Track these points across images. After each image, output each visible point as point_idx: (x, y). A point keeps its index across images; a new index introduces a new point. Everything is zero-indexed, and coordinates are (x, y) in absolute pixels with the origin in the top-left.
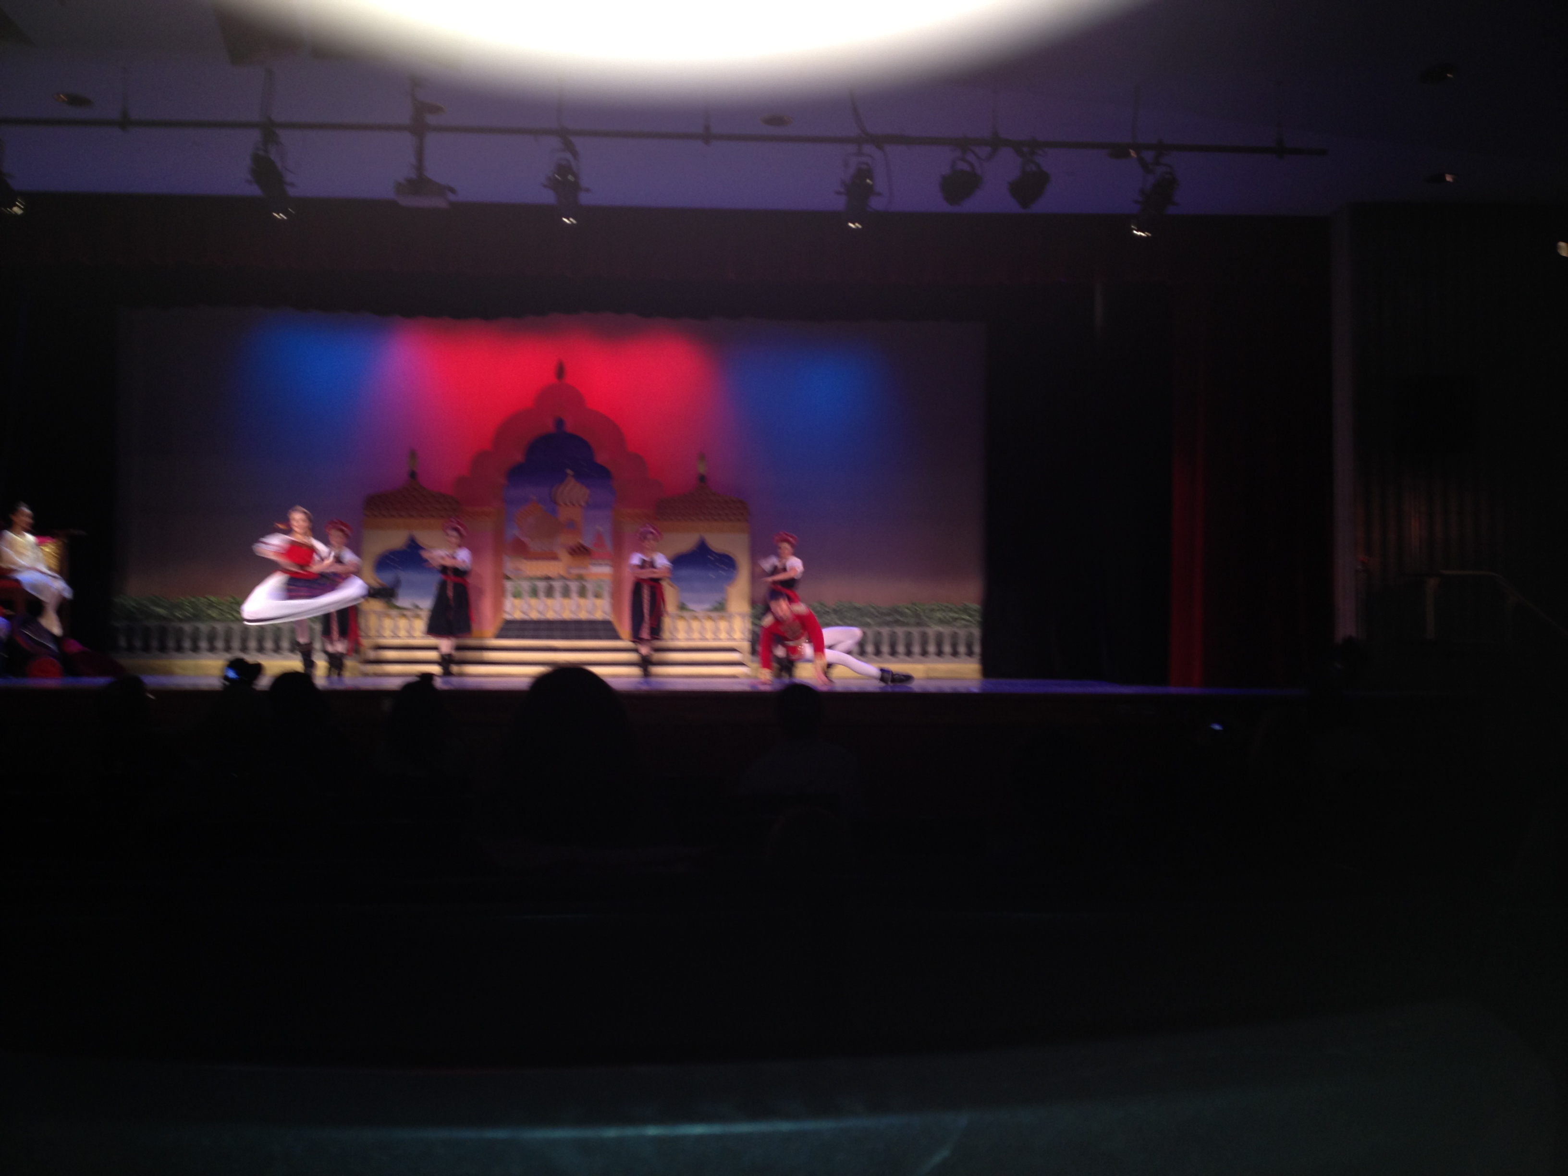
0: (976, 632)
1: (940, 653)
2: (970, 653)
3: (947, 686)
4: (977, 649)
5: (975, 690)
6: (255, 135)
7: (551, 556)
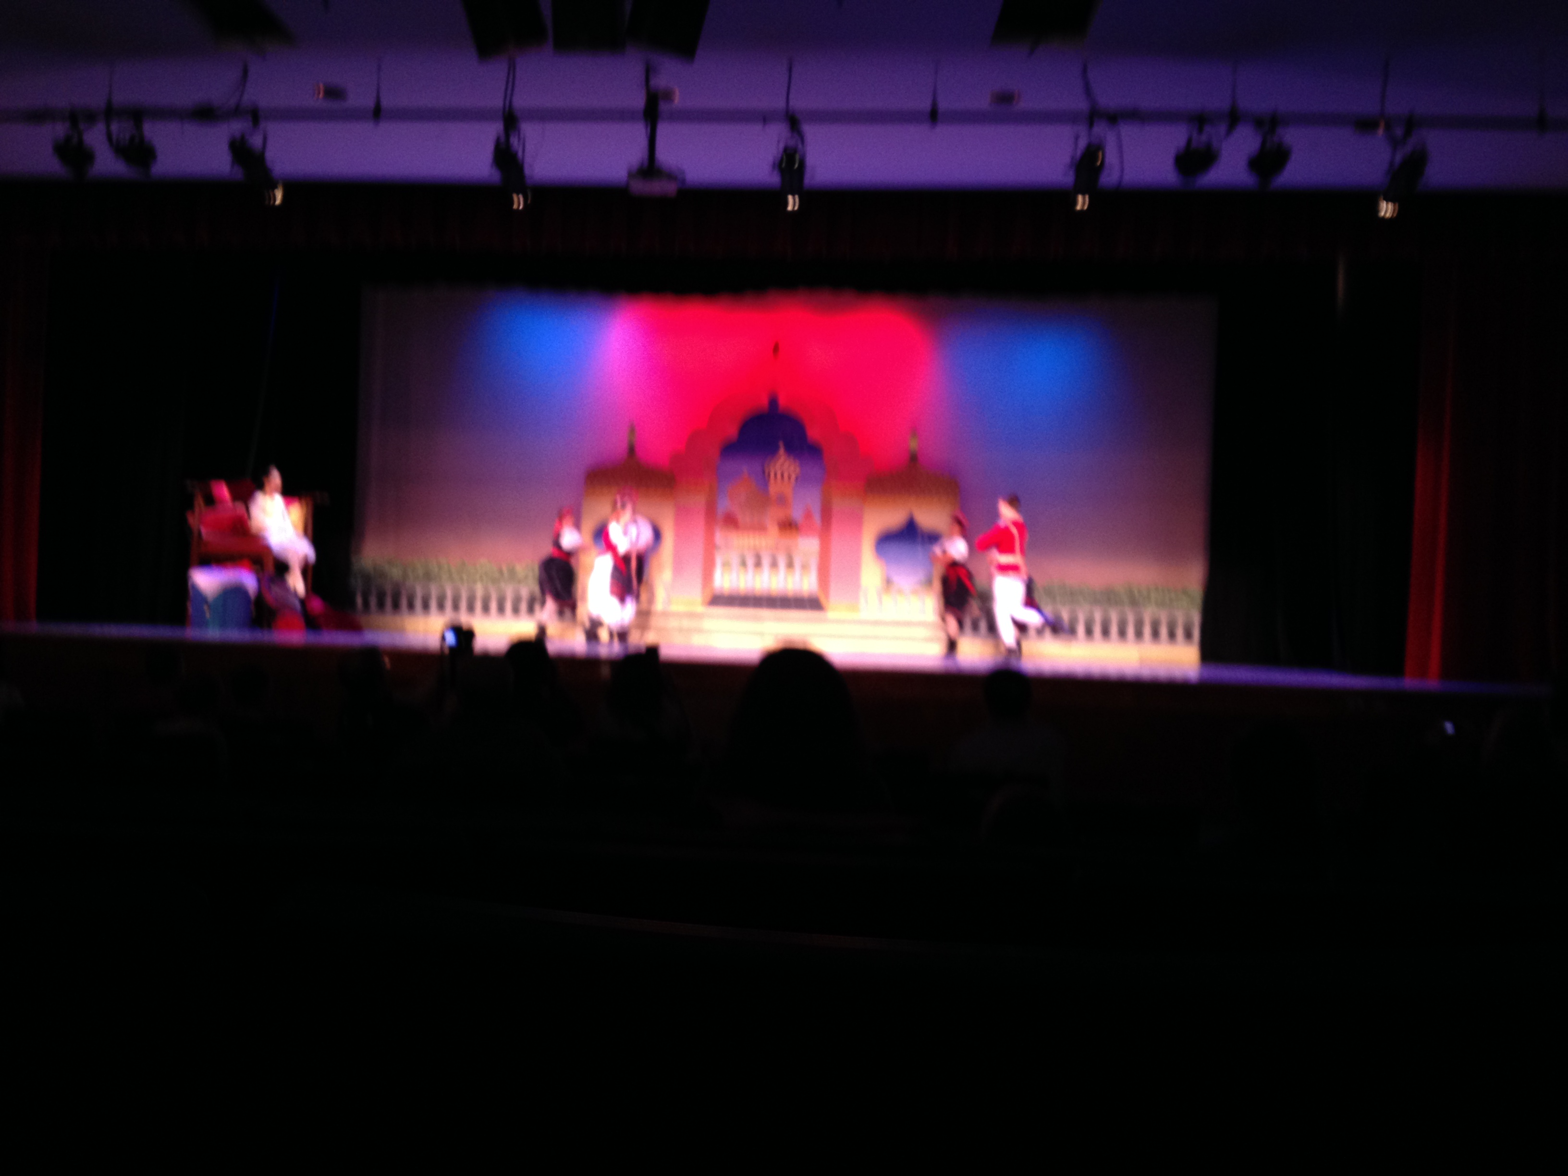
1: (1155, 636)
2: (1188, 638)
4: (1196, 634)
5: (1193, 678)
7: (760, 528)
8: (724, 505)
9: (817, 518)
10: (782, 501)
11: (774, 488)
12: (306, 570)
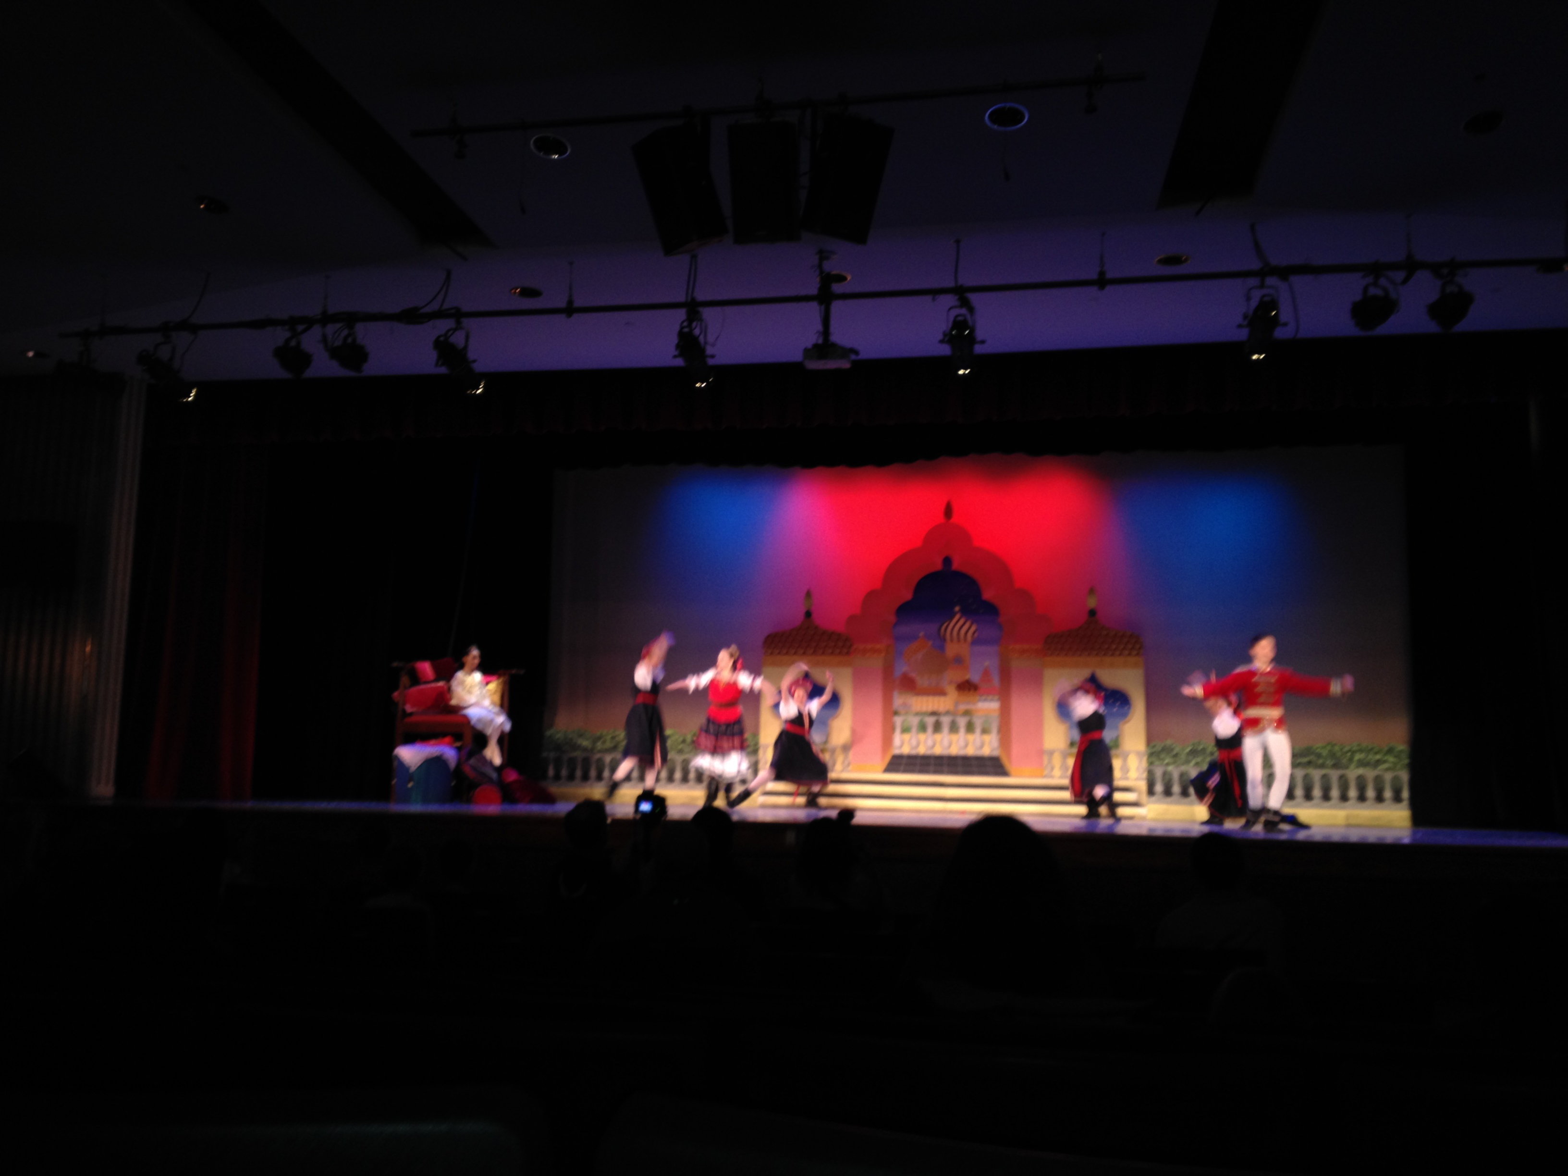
0: (1405, 776)
1: (1362, 798)
2: (1397, 799)
3: (1372, 836)
4: (1405, 794)
5: (1406, 840)
6: (681, 314)
7: (939, 692)
8: (901, 668)
9: (996, 681)
10: (958, 661)
11: (951, 650)
12: (502, 740)
